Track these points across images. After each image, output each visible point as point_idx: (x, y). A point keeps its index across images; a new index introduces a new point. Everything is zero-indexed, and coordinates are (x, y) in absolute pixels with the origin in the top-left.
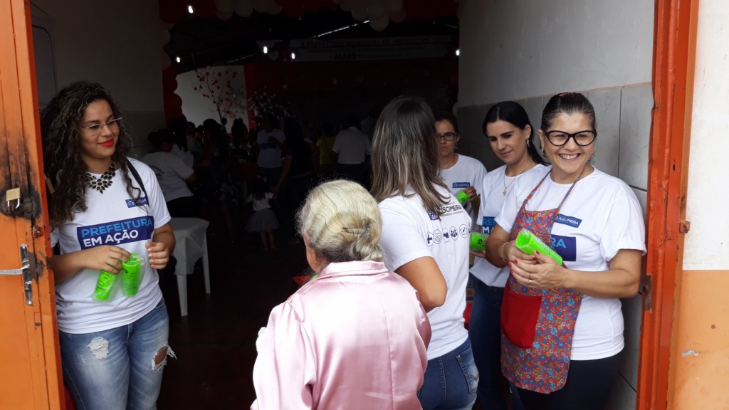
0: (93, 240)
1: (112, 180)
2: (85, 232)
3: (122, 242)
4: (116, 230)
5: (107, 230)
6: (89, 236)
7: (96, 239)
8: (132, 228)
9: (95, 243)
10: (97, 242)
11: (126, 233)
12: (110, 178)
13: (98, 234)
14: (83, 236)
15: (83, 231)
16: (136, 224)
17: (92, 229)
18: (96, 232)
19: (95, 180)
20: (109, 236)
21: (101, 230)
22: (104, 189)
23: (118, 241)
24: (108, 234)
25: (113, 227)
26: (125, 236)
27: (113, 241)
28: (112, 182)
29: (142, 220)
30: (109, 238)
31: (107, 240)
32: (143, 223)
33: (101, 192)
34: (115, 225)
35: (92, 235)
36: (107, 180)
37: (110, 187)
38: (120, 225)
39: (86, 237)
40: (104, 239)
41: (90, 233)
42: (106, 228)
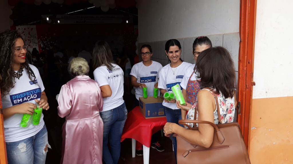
0: (18, 100)
1: (22, 73)
2: (14, 97)
3: (30, 100)
4: (28, 95)
5: (24, 96)
6: (16, 99)
7: (20, 100)
8: (34, 94)
9: (19, 101)
10: (20, 101)
11: (32, 96)
12: (21, 72)
13: (20, 97)
14: (14, 99)
15: (13, 97)
16: (36, 92)
17: (17, 96)
18: (19, 97)
19: (15, 74)
20: (25, 98)
21: (21, 96)
22: (20, 77)
23: (29, 99)
24: (24, 97)
25: (26, 94)
26: (32, 97)
27: (27, 100)
28: (22, 74)
29: (37, 90)
30: (25, 99)
31: (24, 100)
32: (38, 91)
33: (19, 79)
34: (27, 93)
35: (18, 98)
36: (20, 73)
37: (22, 76)
38: (29, 93)
39: (15, 99)
40: (23, 100)
41: (17, 97)
42: (23, 94)
